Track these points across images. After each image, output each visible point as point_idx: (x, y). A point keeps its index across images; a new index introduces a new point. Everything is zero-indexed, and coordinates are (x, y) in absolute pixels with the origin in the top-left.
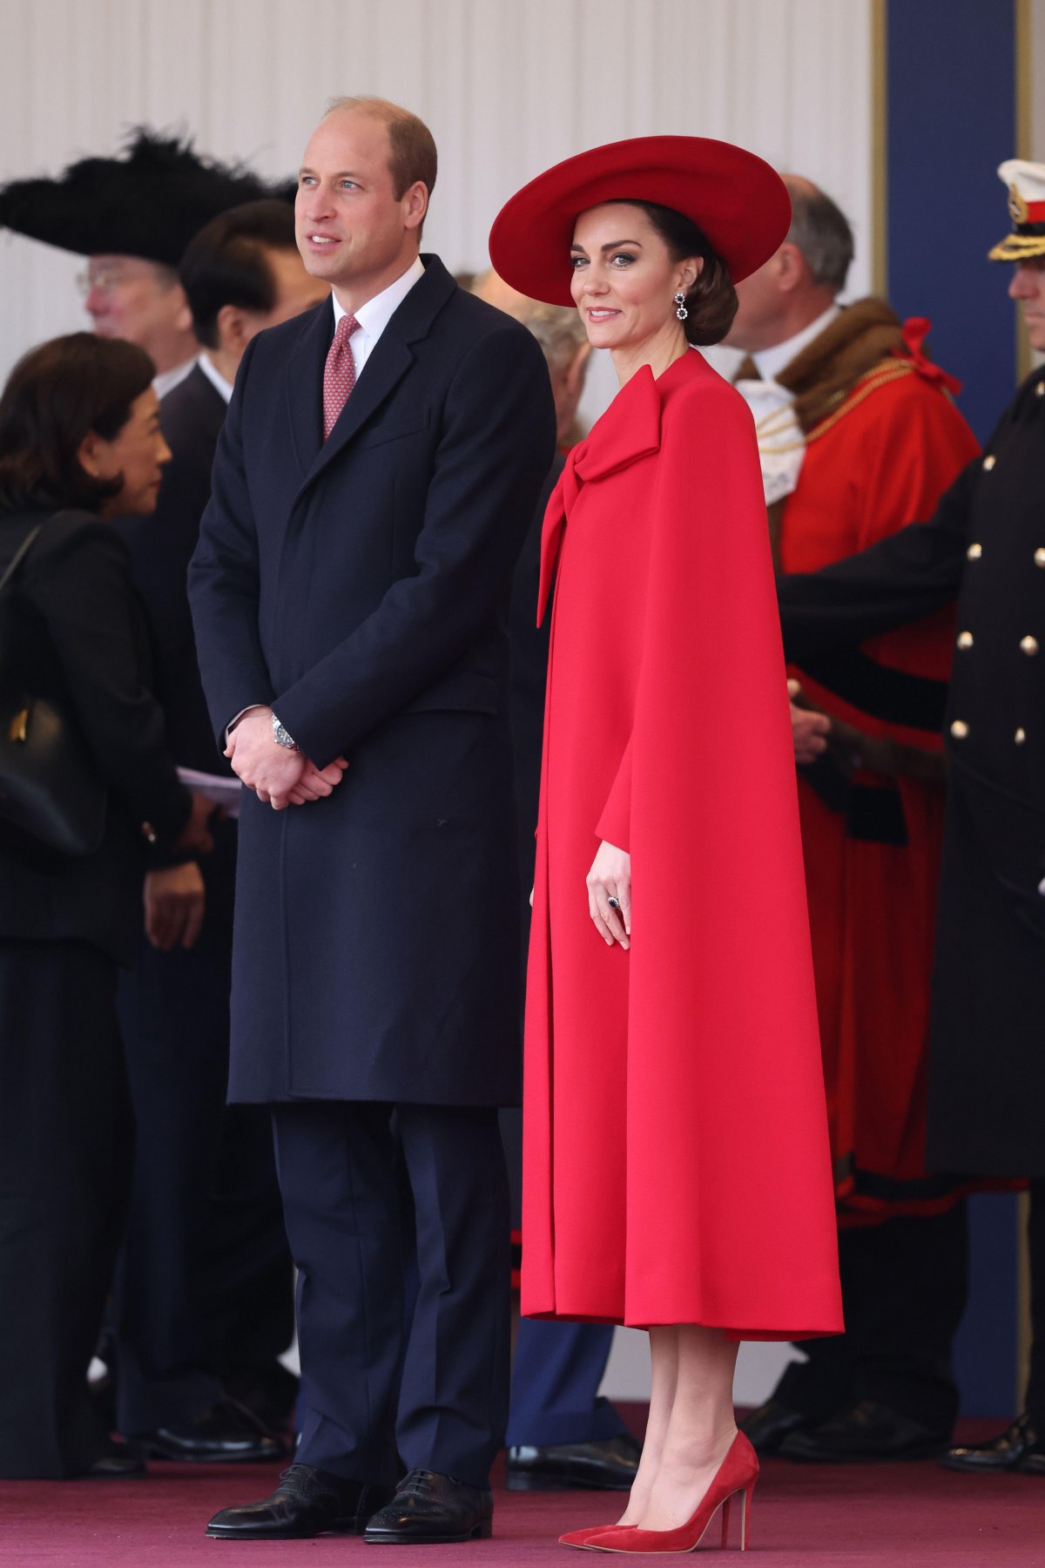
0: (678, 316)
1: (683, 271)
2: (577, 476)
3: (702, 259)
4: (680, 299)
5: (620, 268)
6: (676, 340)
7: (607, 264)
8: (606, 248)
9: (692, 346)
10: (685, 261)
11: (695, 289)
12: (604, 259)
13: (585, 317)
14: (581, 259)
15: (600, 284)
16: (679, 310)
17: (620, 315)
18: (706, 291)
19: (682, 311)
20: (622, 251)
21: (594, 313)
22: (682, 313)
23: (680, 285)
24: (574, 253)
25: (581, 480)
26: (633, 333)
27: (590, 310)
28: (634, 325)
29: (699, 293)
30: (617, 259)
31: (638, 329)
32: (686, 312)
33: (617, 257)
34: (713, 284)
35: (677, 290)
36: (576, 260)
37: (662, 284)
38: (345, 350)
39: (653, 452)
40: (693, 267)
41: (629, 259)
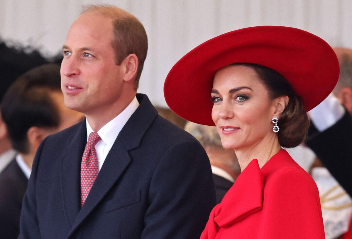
0: (274, 130)
1: (277, 105)
2: (216, 224)
3: (288, 97)
4: (275, 121)
5: (240, 103)
6: (273, 144)
7: (233, 101)
8: (232, 91)
9: (282, 148)
10: (278, 98)
11: (284, 114)
12: (230, 98)
13: (220, 131)
14: (217, 98)
15: (228, 113)
16: (274, 127)
17: (240, 130)
18: (290, 116)
19: (276, 128)
20: (242, 93)
21: (225, 129)
22: (276, 129)
23: (275, 113)
24: (213, 95)
25: (218, 226)
26: (248, 141)
27: (223, 128)
28: (248, 136)
29: (286, 117)
30: (238, 98)
31: (250, 139)
32: (279, 128)
33: (238, 96)
34: (294, 112)
35: (273, 115)
36: (214, 99)
37: (265, 112)
38: (93, 152)
39: (259, 210)
40: (283, 102)
41: (245, 98)
